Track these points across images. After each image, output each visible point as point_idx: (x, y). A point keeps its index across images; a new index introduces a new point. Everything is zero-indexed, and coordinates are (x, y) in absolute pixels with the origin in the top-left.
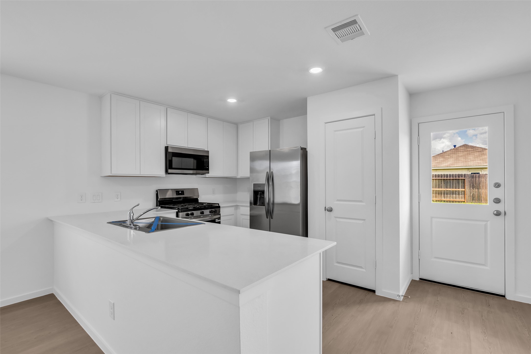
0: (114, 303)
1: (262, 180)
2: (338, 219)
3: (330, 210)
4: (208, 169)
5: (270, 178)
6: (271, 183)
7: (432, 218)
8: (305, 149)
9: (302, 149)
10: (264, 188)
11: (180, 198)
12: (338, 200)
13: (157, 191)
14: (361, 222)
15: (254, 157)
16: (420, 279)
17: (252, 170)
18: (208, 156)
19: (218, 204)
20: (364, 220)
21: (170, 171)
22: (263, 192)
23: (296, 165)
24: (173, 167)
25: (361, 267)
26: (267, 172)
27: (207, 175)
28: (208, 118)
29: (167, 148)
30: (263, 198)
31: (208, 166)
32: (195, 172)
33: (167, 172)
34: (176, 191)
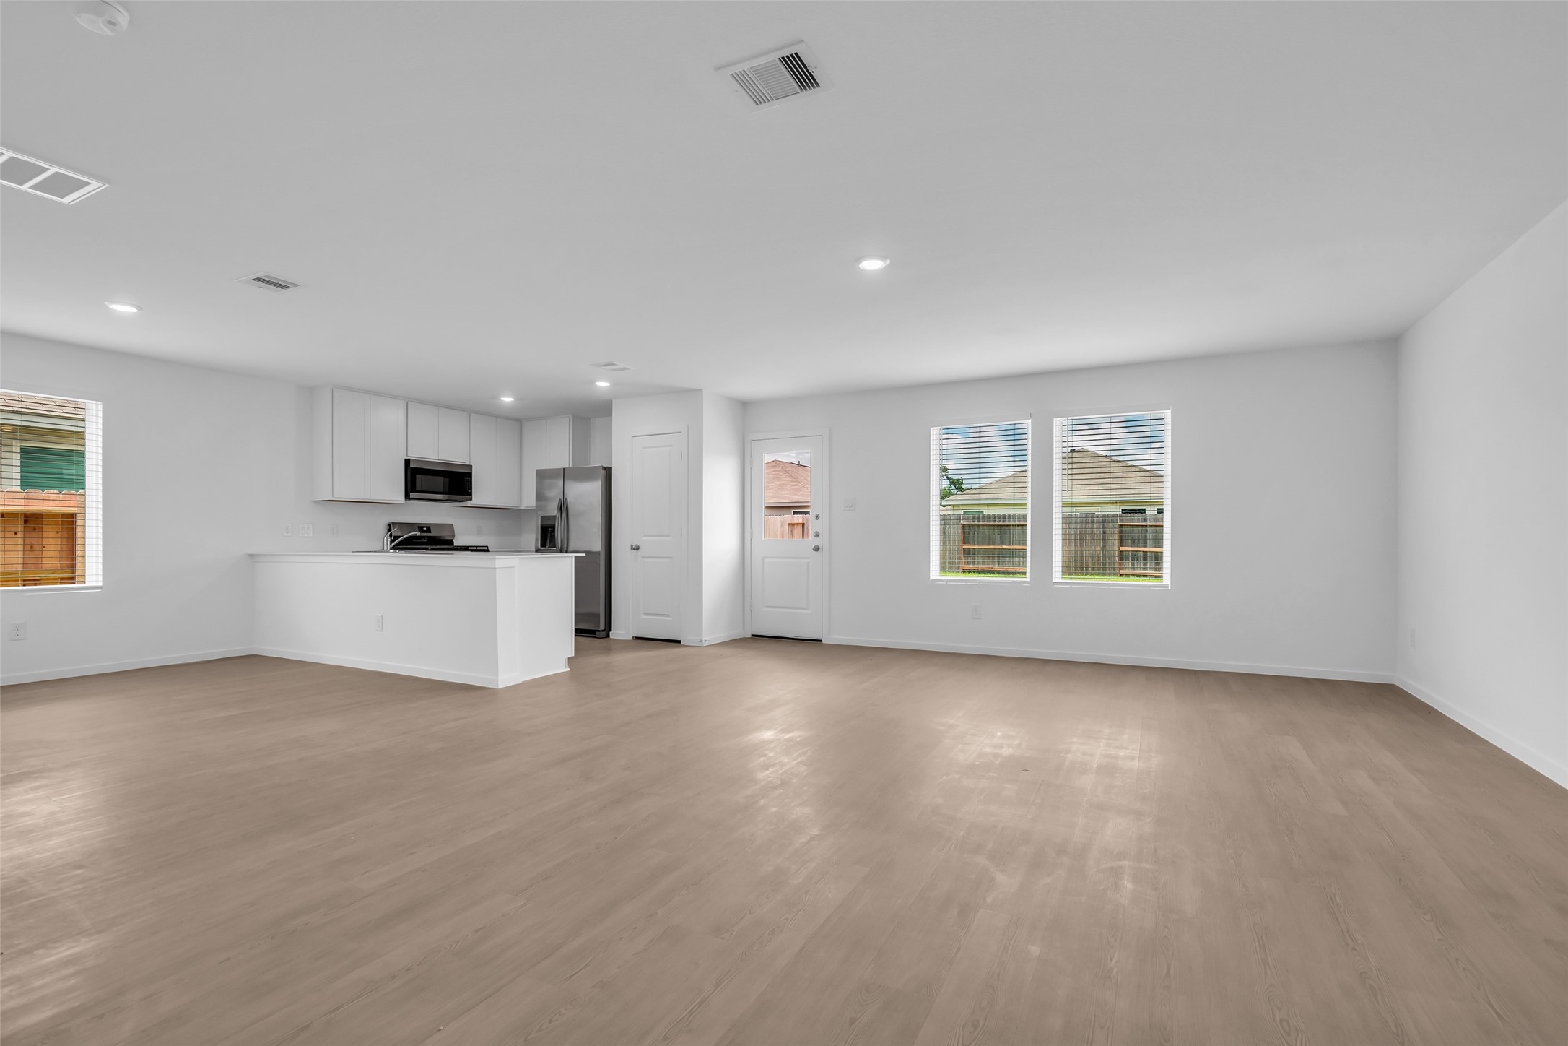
0: (382, 616)
1: (553, 510)
2: (645, 559)
3: (637, 549)
4: (470, 494)
5: (564, 507)
6: (564, 515)
7: (763, 558)
8: (610, 469)
9: (605, 468)
10: (555, 522)
11: (424, 537)
12: (646, 536)
13: (389, 525)
14: (669, 560)
15: (542, 475)
16: (753, 635)
17: (540, 497)
18: (470, 475)
19: (487, 547)
20: (671, 558)
21: (412, 495)
22: (553, 527)
23: (596, 487)
24: (417, 489)
25: (668, 616)
26: (560, 500)
27: (469, 503)
28: (471, 414)
29: (407, 462)
30: (553, 536)
31: (471, 489)
32: (446, 497)
33: (407, 497)
34: (419, 527)
